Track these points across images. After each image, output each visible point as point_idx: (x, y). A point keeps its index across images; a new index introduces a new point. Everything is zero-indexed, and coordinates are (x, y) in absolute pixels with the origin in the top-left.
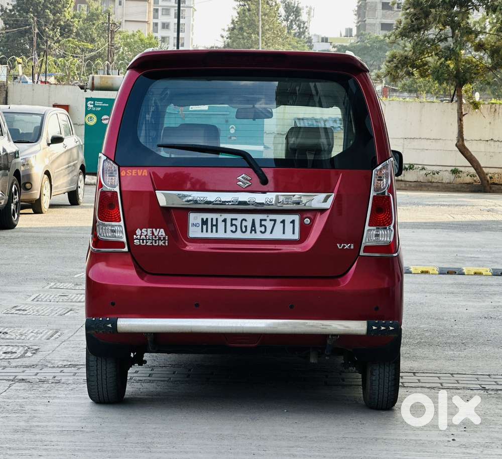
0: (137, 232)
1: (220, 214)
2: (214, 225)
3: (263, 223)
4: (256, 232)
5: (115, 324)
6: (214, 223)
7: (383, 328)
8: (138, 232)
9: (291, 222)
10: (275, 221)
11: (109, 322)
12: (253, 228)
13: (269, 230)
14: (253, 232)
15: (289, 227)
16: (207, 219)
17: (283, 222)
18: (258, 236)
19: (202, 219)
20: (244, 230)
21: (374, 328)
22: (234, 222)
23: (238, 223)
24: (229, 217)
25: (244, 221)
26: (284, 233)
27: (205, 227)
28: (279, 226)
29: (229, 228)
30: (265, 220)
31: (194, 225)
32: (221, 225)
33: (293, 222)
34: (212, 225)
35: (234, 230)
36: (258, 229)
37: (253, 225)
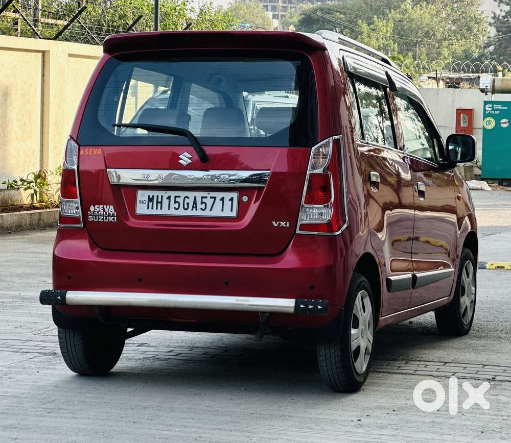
0: (91, 208)
1: (165, 192)
3: (204, 200)
4: (196, 210)
5: (64, 297)
6: (160, 200)
7: (311, 307)
8: (92, 208)
9: (230, 200)
10: (215, 198)
11: (59, 294)
12: (195, 206)
13: (209, 207)
14: (194, 209)
15: (227, 204)
16: (153, 196)
17: (222, 199)
18: (199, 213)
19: (149, 196)
20: (186, 207)
21: (302, 306)
22: (177, 199)
23: (180, 200)
24: (173, 194)
25: (186, 199)
26: (222, 210)
27: (151, 204)
28: (218, 203)
29: (173, 205)
30: (206, 197)
31: (141, 202)
32: (166, 202)
33: (232, 199)
34: (158, 202)
35: (177, 207)
36: (199, 206)
37: (195, 202)
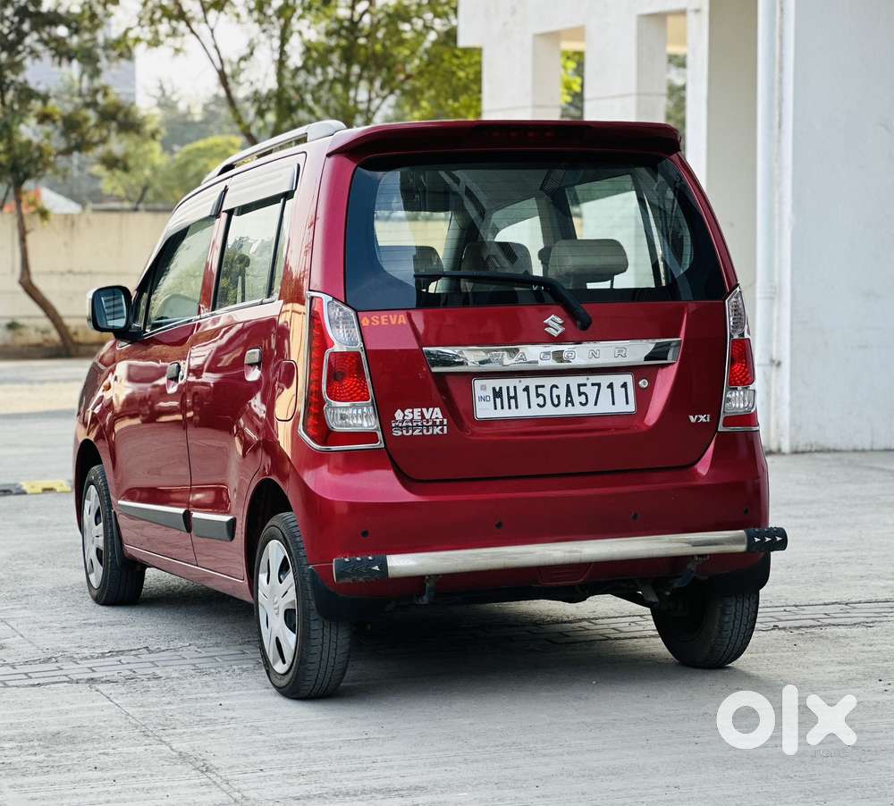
0: (396, 415)
1: (518, 380)
2: (512, 398)
3: (583, 389)
4: (573, 405)
5: (384, 565)
6: (512, 394)
7: (768, 539)
8: (399, 415)
9: (622, 387)
10: (599, 385)
11: (373, 563)
12: (569, 399)
13: (592, 400)
14: (570, 404)
15: (619, 392)
16: (501, 388)
17: (610, 386)
18: (577, 410)
19: (494, 389)
20: (556, 402)
21: (757, 540)
22: (540, 391)
23: (545, 392)
24: (532, 382)
25: (554, 389)
26: (613, 403)
27: (498, 400)
28: (605, 392)
29: (534, 400)
30: (585, 385)
31: (483, 399)
32: (522, 396)
33: (624, 386)
34: (509, 398)
35: (542, 403)
36: (577, 399)
37: (569, 393)
